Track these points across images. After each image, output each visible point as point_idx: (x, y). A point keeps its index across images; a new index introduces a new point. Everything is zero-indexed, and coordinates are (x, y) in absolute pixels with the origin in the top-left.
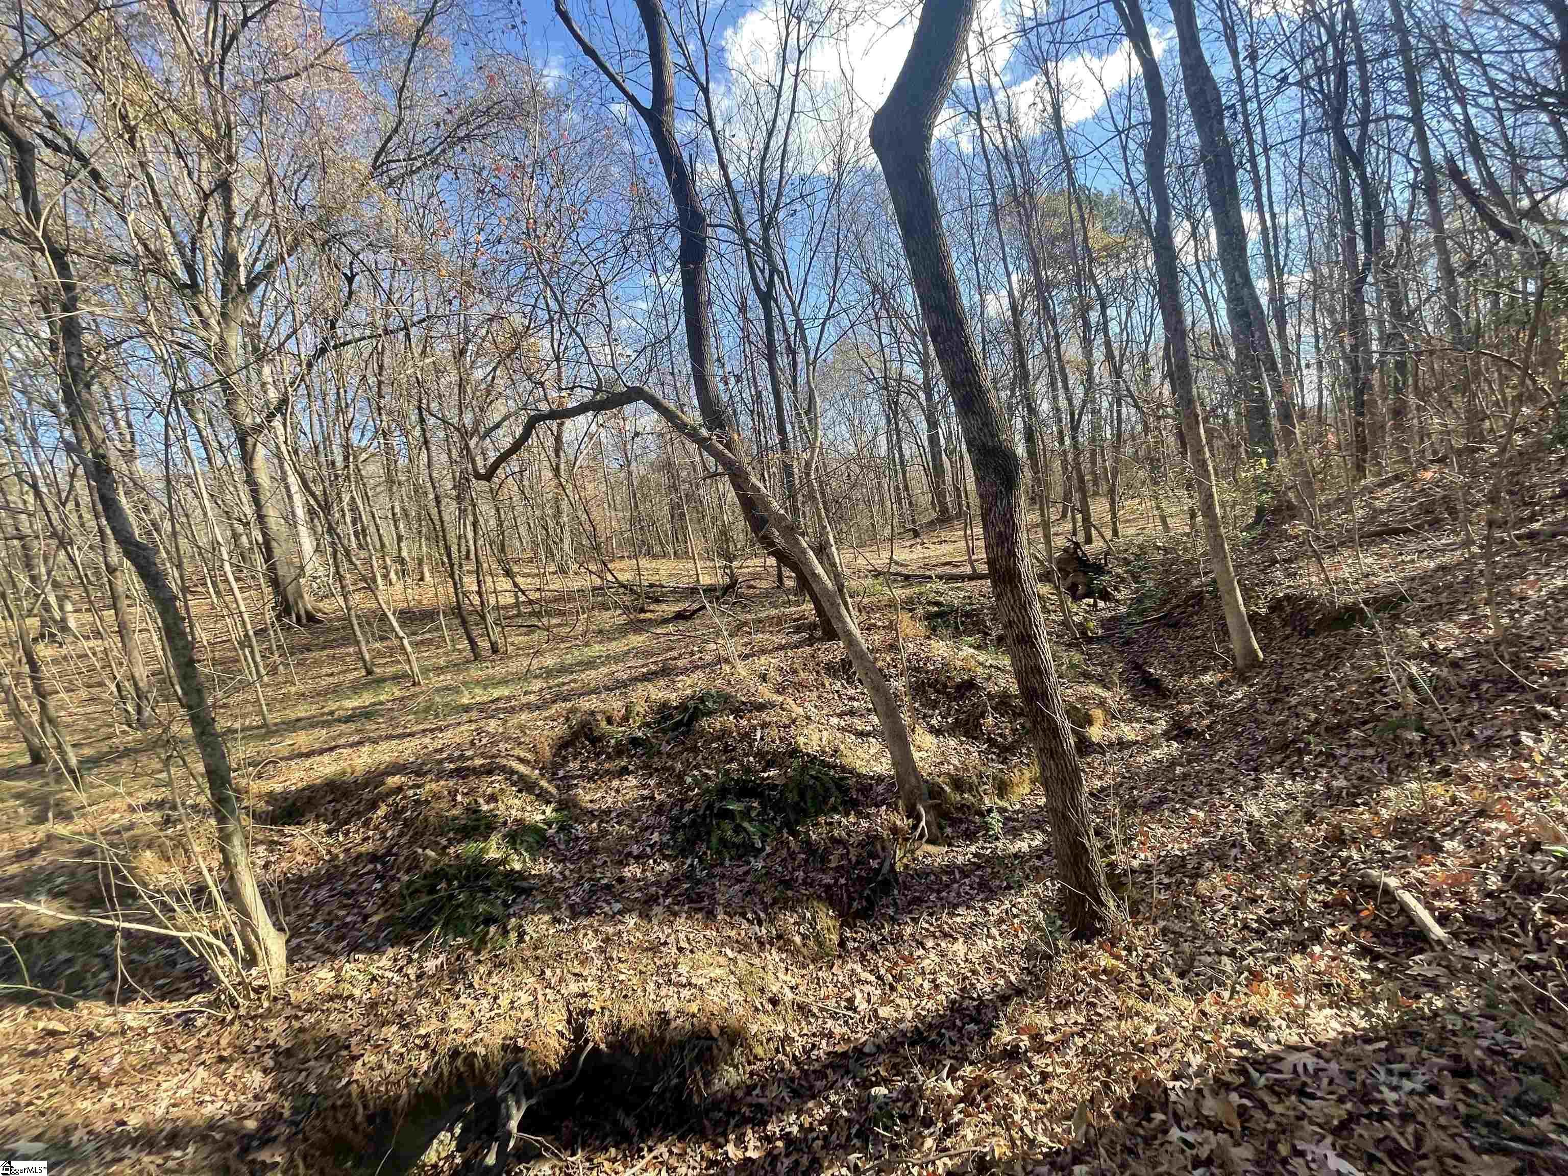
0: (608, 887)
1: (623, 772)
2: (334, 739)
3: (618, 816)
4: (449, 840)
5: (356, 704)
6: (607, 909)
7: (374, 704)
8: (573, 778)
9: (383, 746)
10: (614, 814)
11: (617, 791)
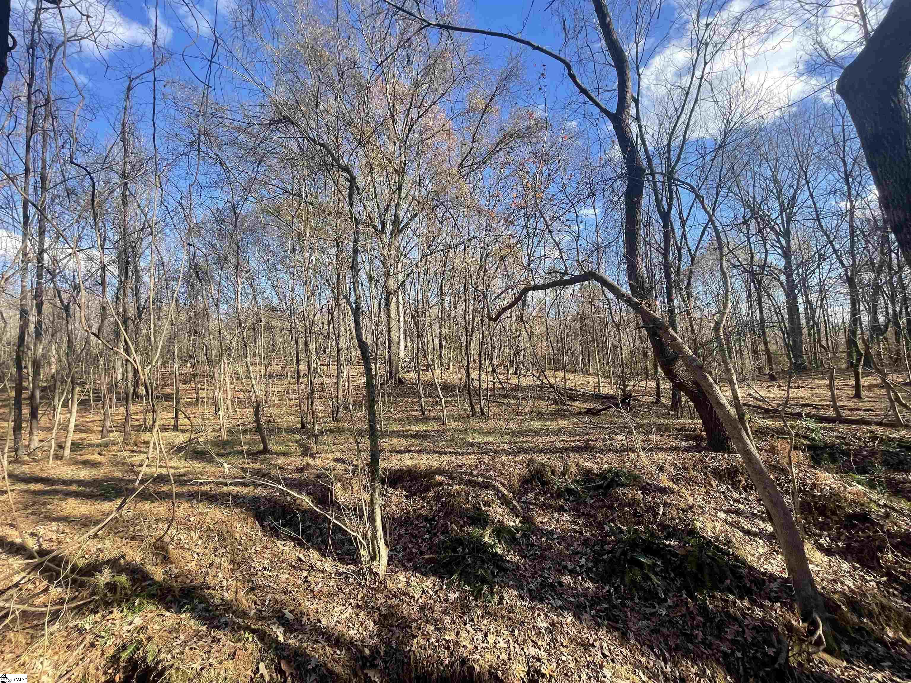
0: (552, 585)
1: (560, 509)
2: (409, 446)
3: (558, 538)
4: (464, 522)
5: (417, 429)
6: (552, 602)
7: (426, 431)
8: (531, 504)
9: (432, 456)
10: (555, 536)
11: (557, 521)
